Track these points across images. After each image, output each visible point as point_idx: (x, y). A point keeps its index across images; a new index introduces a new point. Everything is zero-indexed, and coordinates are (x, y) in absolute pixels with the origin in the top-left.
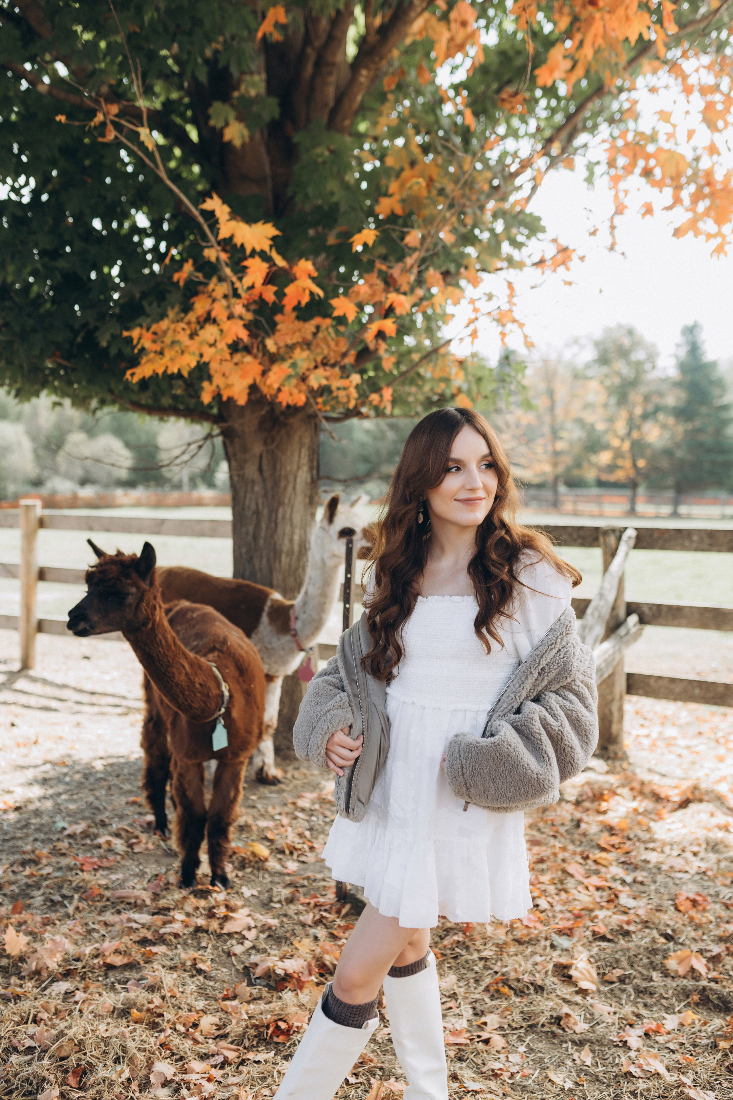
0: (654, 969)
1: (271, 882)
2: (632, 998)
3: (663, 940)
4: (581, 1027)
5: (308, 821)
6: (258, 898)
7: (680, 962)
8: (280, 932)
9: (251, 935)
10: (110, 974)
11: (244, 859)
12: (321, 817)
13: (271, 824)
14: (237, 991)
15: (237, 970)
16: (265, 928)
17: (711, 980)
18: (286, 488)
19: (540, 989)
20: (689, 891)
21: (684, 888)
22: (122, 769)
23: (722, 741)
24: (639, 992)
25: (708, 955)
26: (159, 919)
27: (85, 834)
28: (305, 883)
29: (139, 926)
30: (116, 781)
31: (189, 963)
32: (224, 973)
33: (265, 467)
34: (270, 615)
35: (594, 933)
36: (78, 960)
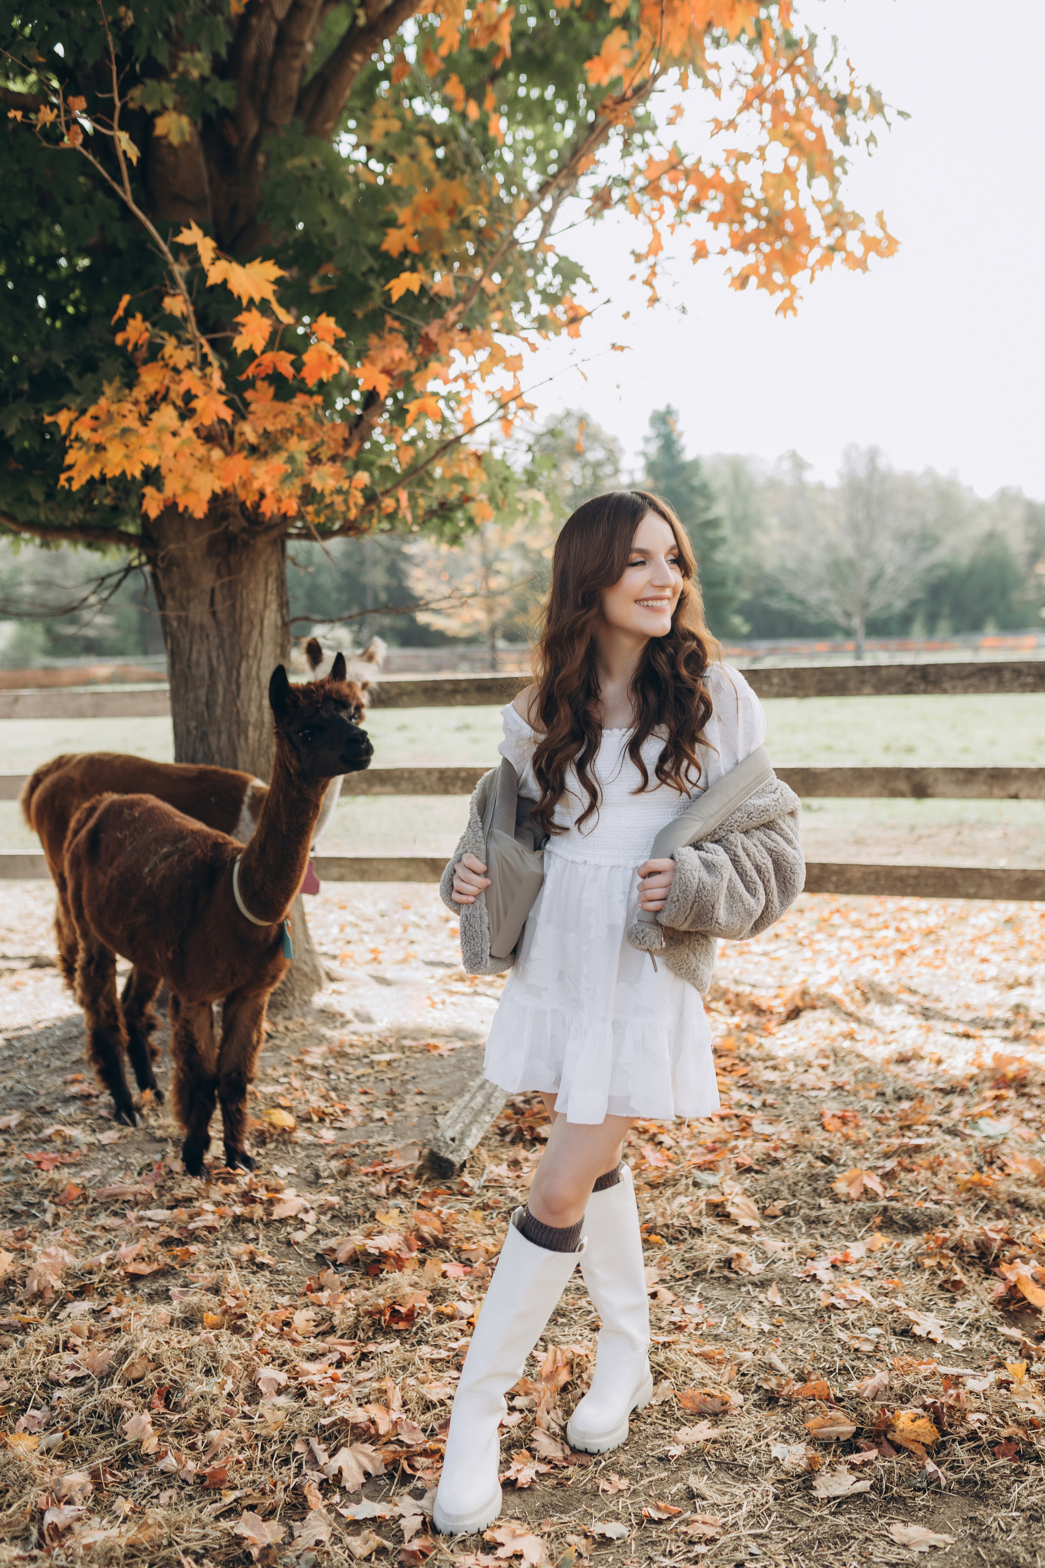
0: (820, 1196)
1: (308, 1156)
2: (804, 1230)
3: (820, 1164)
4: (757, 1268)
5: (328, 1081)
6: (298, 1176)
7: (850, 1184)
8: (348, 1209)
9: (311, 1217)
10: (140, 1285)
11: (262, 1133)
12: (342, 1075)
13: (279, 1089)
14: (323, 1281)
15: (308, 1260)
16: (324, 1209)
17: (891, 1199)
18: (250, 633)
19: (697, 1232)
20: (831, 1108)
21: (824, 1106)
22: (37, 1041)
23: (806, 942)
24: (810, 1222)
25: (880, 1172)
26: (182, 1213)
27: (23, 1127)
28: (357, 1150)
29: (157, 1225)
30: (34, 1058)
31: (245, 1258)
32: (291, 1265)
33: (219, 607)
34: (253, 808)
35: (738, 1166)
36: (90, 1272)
